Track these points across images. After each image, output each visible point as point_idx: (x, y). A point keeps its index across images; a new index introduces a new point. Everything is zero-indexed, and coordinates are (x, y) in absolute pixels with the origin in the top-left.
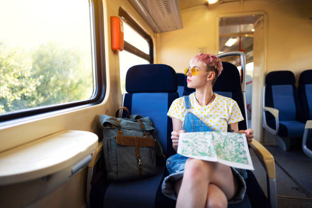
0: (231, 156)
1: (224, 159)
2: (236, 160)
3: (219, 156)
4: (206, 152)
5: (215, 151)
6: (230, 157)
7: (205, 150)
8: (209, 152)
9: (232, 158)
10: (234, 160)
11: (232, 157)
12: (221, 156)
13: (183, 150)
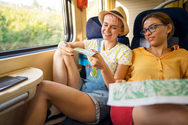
0: (175, 87)
1: (166, 95)
2: (184, 92)
3: (159, 93)
4: (141, 92)
5: (152, 87)
6: (174, 89)
7: (140, 88)
8: (145, 90)
9: (177, 91)
10: (181, 92)
11: (177, 88)
12: (163, 91)
13: (115, 92)
